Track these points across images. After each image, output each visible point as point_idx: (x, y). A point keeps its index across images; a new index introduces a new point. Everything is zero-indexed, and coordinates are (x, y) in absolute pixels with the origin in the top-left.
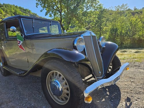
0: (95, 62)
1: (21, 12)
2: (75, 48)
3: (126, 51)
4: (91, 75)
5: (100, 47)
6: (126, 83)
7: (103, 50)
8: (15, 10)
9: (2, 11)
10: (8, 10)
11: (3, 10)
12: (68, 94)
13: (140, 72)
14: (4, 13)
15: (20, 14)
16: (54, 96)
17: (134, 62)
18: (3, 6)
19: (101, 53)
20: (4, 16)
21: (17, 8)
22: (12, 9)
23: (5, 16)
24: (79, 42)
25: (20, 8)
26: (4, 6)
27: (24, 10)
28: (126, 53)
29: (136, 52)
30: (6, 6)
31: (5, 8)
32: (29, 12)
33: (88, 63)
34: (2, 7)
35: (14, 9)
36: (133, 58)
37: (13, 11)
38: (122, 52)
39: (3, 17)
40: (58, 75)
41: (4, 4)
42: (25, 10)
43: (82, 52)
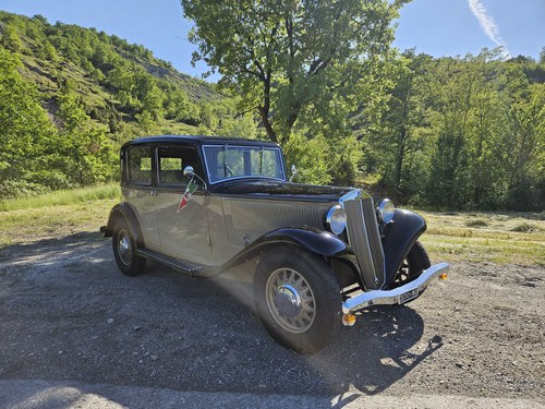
0: (367, 257)
1: (116, 55)
2: (327, 228)
3: (482, 224)
4: (357, 285)
5: (381, 222)
6: (440, 312)
7: (387, 229)
8: (98, 49)
9: (53, 48)
10: (73, 48)
11: (57, 47)
12: (310, 314)
13: (489, 291)
14: (58, 57)
15: (114, 61)
16: (281, 318)
17: (486, 262)
18: (54, 33)
19: (383, 236)
20: (57, 68)
21: (105, 41)
22: (88, 43)
23: (60, 69)
24: (336, 215)
25: (114, 40)
26: (60, 32)
27: (126, 48)
28: (482, 230)
29: (519, 230)
30: (68, 31)
31: (64, 41)
32: (145, 55)
33: (352, 258)
34: (51, 37)
35: (91, 44)
36: (489, 251)
37: (90, 50)
38: (469, 225)
39: (56, 72)
40: (293, 275)
41: (58, 25)
42: (132, 50)
43: (339, 236)
